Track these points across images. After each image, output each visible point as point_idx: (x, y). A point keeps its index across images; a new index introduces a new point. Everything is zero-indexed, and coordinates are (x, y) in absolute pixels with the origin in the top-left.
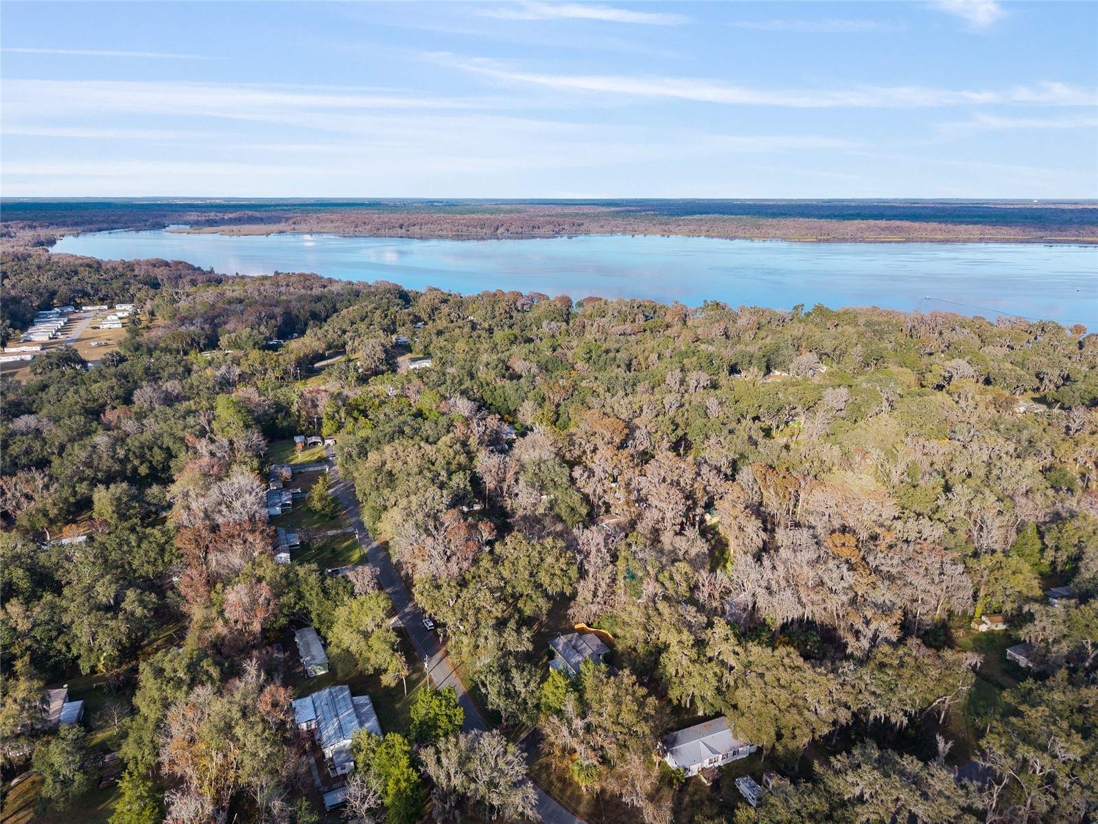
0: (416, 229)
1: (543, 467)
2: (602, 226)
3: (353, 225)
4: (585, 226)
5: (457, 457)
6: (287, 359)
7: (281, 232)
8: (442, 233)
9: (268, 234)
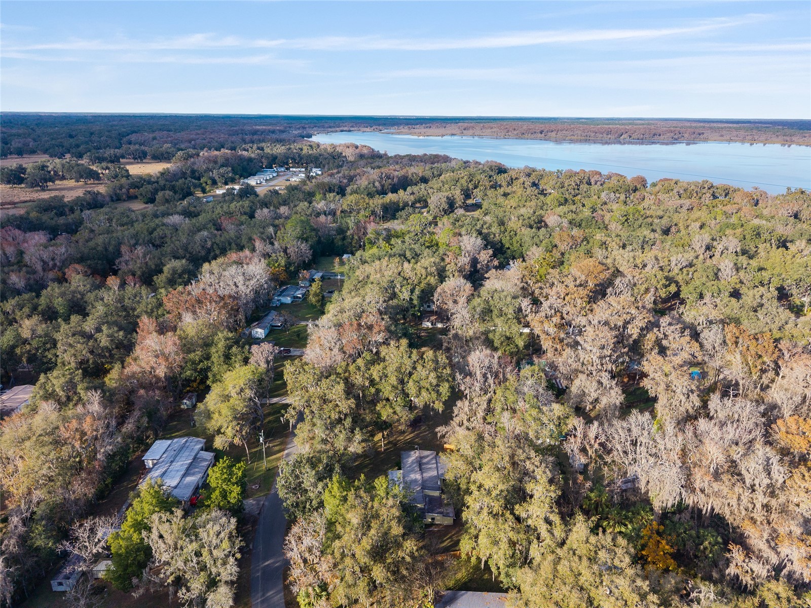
0: (553, 134)
1: (496, 296)
2: (722, 136)
3: (506, 131)
4: (705, 135)
5: (429, 278)
6: (375, 202)
7: (453, 135)
8: (573, 137)
9: (443, 136)
